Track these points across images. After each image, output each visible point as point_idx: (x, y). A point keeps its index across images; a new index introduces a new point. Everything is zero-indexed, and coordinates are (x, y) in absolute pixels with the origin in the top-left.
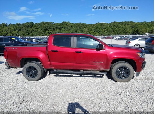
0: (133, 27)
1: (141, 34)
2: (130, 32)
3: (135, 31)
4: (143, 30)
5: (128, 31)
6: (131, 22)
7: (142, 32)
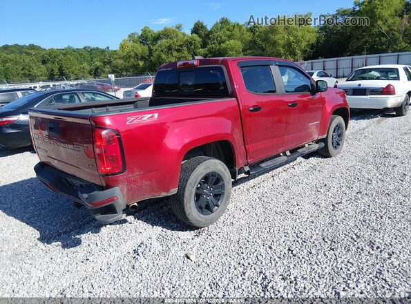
0: (44, 62)
1: (72, 78)
2: (41, 75)
3: (56, 71)
4: (74, 68)
5: (35, 71)
6: (32, 47)
7: (72, 73)
